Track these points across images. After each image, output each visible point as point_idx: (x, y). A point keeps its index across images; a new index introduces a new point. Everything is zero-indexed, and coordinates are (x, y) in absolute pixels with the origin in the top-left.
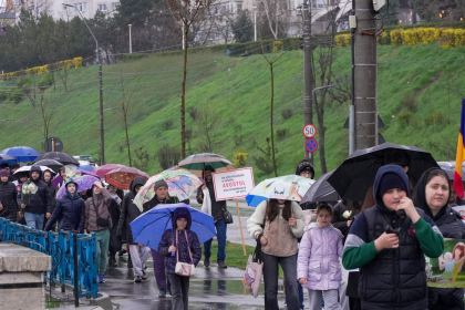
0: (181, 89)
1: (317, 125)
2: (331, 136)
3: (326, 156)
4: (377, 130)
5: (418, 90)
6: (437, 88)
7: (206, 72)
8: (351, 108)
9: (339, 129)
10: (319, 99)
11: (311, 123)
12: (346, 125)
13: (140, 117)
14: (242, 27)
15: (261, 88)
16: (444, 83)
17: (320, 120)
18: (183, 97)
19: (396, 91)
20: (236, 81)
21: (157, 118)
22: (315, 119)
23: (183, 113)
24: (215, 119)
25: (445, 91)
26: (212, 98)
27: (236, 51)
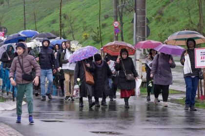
0: (60, 5)
1: (119, 22)
2: (125, 26)
3: (124, 35)
4: (146, 24)
5: (164, 6)
6: (172, 5)
8: (135, 14)
9: (129, 23)
10: (120, 10)
11: (117, 21)
12: (133, 22)
13: (42, 18)
15: (96, 5)
16: (176, 3)
17: (121, 19)
18: (60, 9)
19: (155, 6)
20: (84, 2)
21: (49, 18)
22: (119, 19)
23: (61, 16)
24: (75, 19)
25: (176, 7)
26: (73, 9)
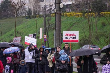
0: (15, 26)
1: (47, 35)
2: (50, 38)
3: (49, 42)
4: (61, 37)
5: (71, 27)
6: (75, 27)
7: (21, 22)
8: (55, 31)
9: (52, 36)
10: (47, 29)
11: (45, 35)
12: (54, 35)
13: (5, 33)
14: (29, 12)
15: (34, 26)
16: (77, 25)
17: (48, 34)
18: (15, 28)
19: (66, 27)
20: (28, 24)
21: (9, 33)
22: (46, 34)
23: (15, 32)
24: (23, 34)
25: (77, 27)
26: (22, 29)
27: (28, 18)
